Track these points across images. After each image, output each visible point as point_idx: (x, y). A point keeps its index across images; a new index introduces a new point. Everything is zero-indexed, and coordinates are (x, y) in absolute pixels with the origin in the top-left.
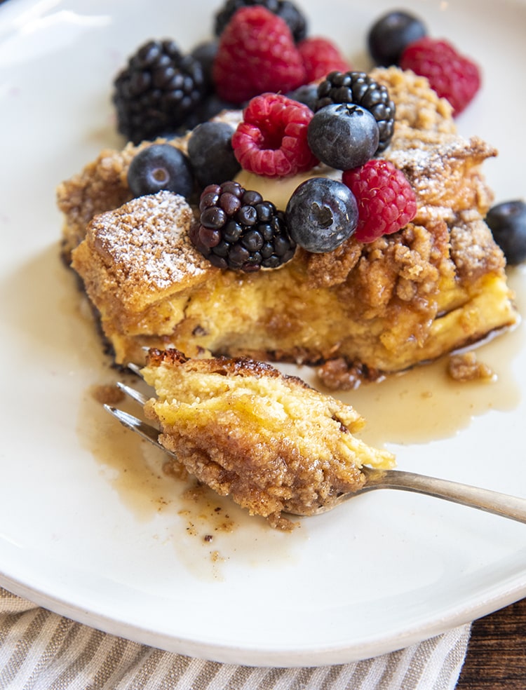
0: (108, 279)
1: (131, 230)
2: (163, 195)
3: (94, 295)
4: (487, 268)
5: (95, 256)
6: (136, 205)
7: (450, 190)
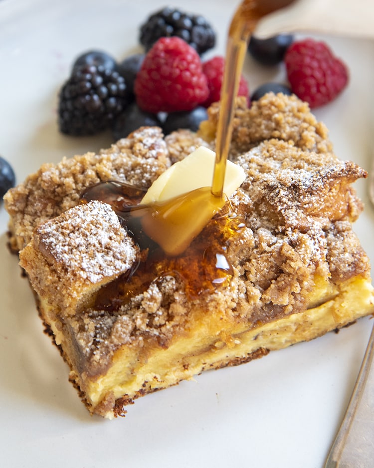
0: (50, 275)
1: (69, 235)
2: (93, 204)
3: (38, 288)
4: (355, 271)
5: (39, 256)
6: (72, 214)
7: (328, 204)
